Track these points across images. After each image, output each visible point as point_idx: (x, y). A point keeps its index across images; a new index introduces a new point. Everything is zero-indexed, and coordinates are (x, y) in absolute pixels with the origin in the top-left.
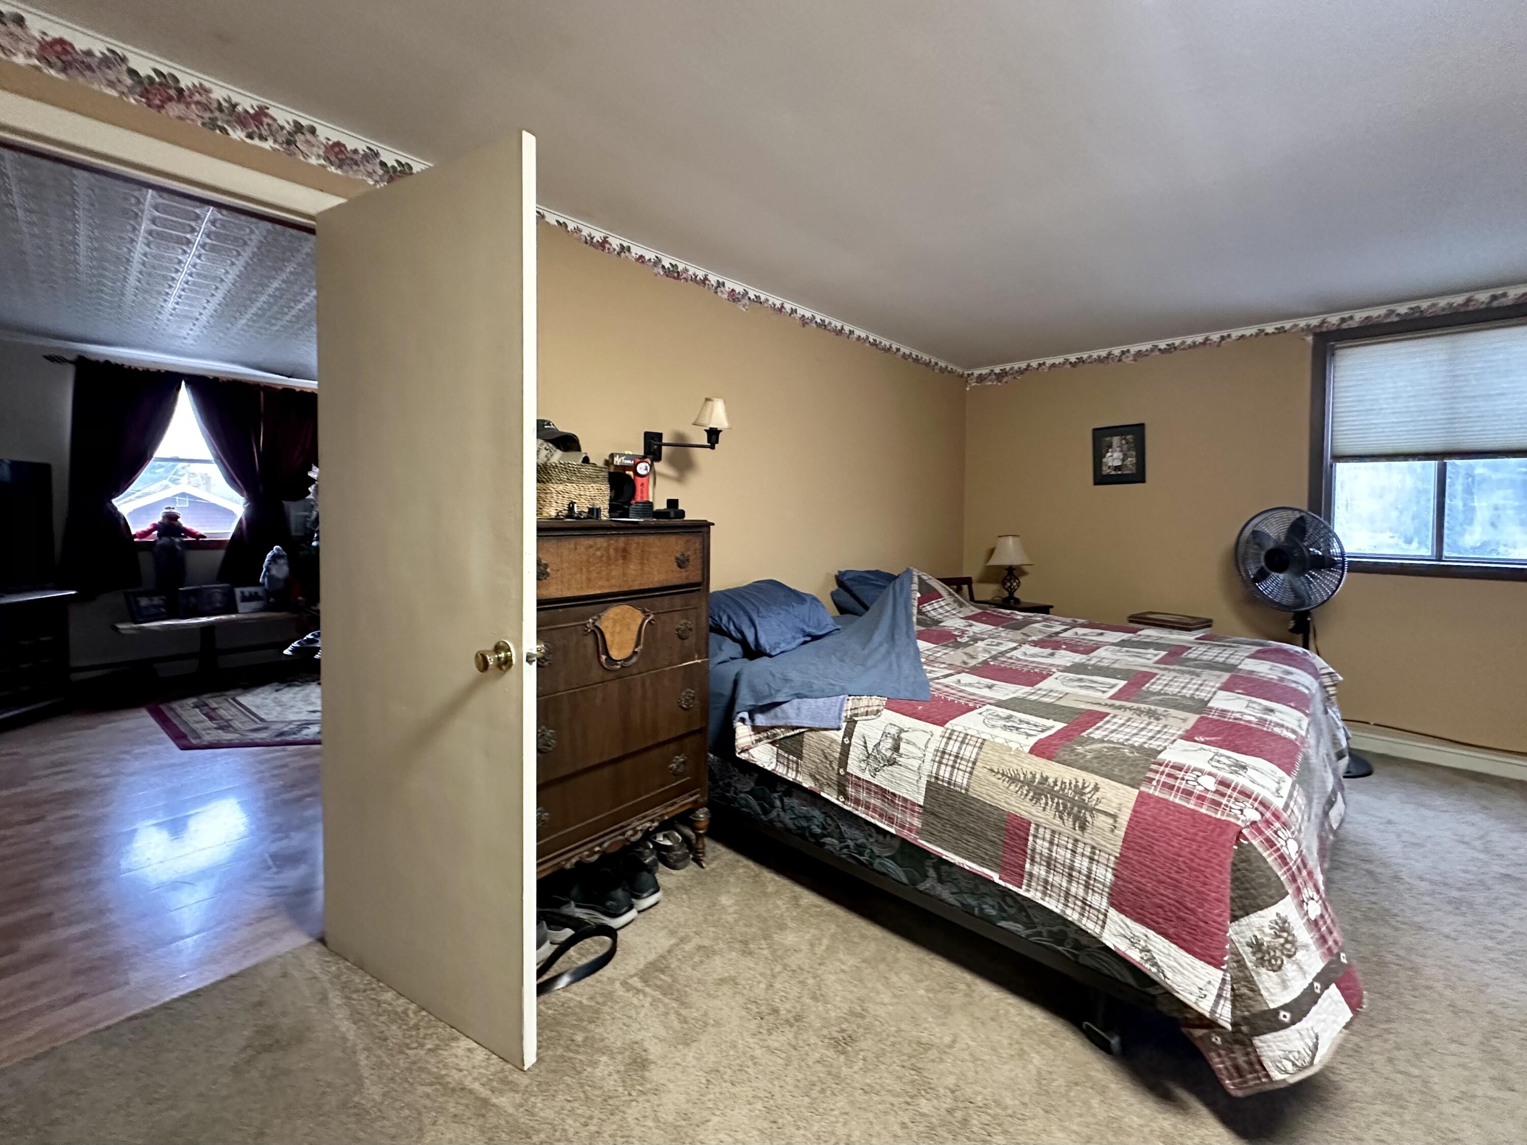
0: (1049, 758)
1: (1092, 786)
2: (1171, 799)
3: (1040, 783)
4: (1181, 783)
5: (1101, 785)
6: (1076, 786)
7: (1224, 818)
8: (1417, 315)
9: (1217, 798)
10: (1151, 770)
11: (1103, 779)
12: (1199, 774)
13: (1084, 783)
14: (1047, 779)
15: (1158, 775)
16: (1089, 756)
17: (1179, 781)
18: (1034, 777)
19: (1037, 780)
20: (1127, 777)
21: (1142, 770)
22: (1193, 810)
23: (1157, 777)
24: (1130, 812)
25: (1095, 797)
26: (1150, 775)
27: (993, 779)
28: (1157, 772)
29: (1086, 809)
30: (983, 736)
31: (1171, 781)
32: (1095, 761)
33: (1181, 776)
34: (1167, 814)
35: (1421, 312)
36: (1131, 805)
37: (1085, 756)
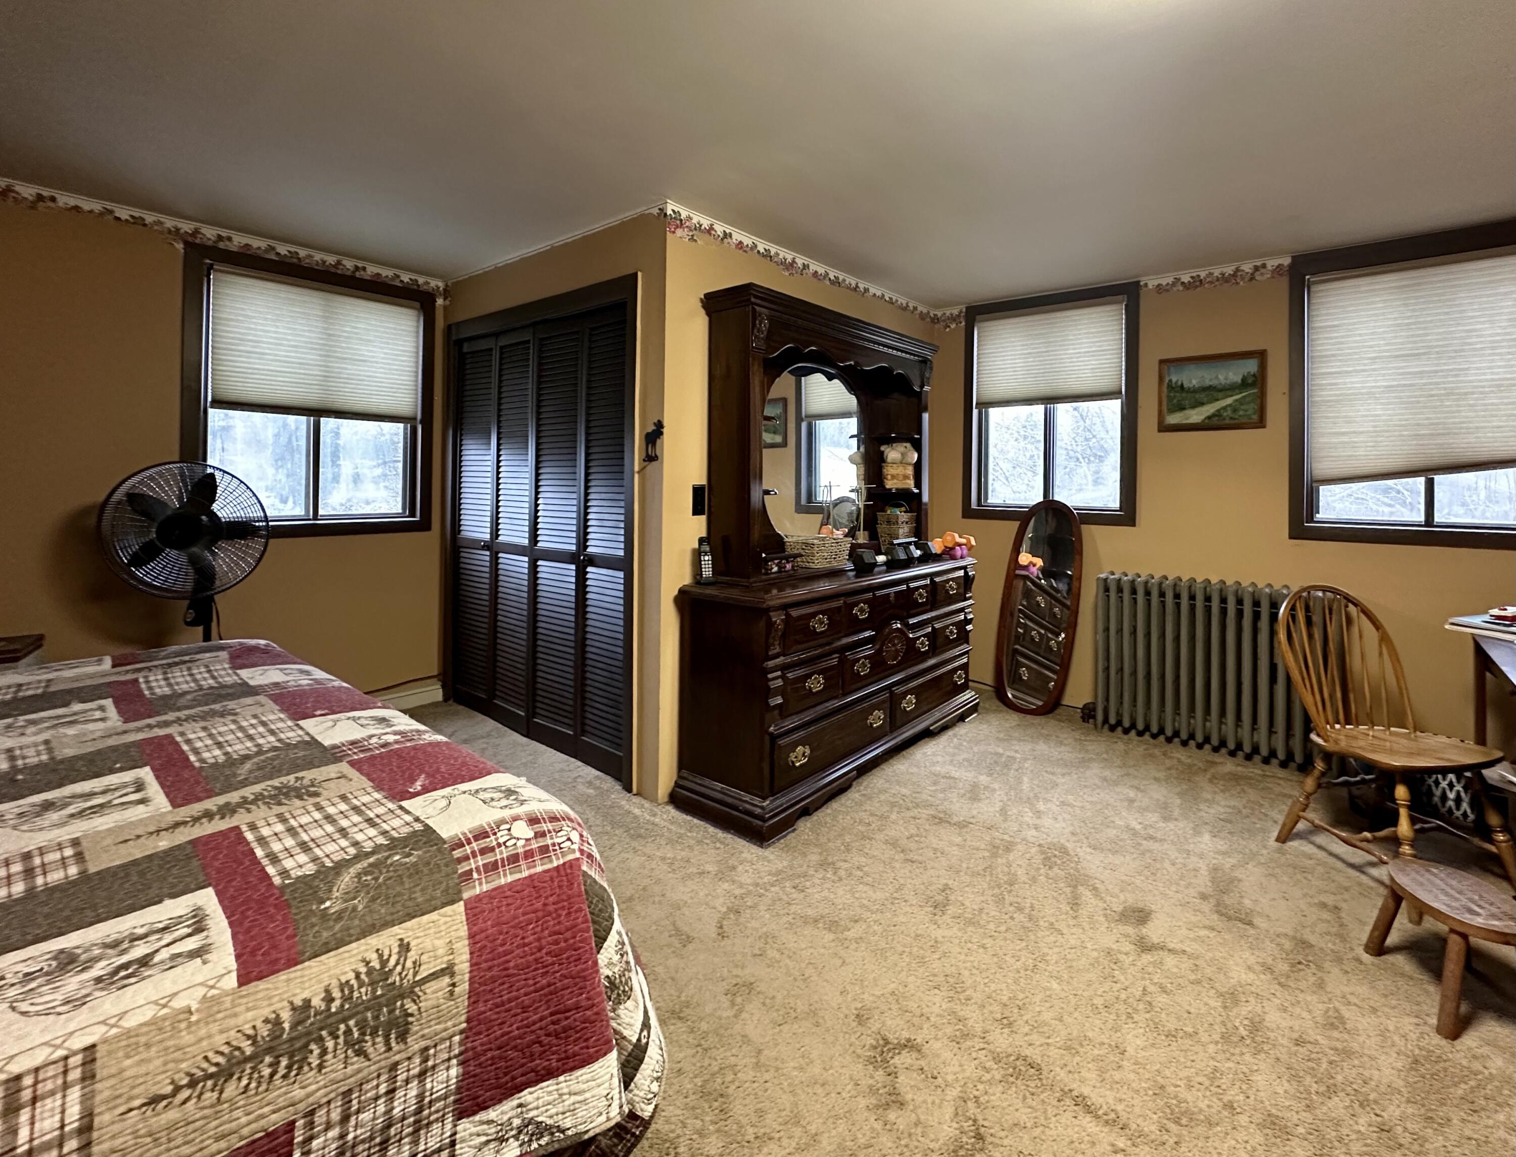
0: (293, 962)
1: (395, 950)
2: (503, 881)
3: (293, 1027)
4: (501, 853)
5: (408, 936)
6: (369, 973)
7: (561, 862)
8: (295, 260)
9: (541, 842)
10: (460, 861)
11: (408, 924)
12: (507, 826)
13: (381, 956)
14: (307, 1003)
15: (472, 861)
16: (360, 904)
17: (497, 850)
18: (277, 1022)
19: (286, 1026)
20: (438, 893)
21: (449, 869)
22: (530, 876)
23: (472, 864)
24: (466, 942)
25: (409, 964)
26: (463, 868)
27: (173, 1115)
28: (467, 858)
29: (402, 997)
30: (78, 1043)
31: (489, 858)
32: (376, 906)
33: (494, 843)
34: (508, 905)
35: (299, 259)
36: (464, 931)
37: (354, 909)
